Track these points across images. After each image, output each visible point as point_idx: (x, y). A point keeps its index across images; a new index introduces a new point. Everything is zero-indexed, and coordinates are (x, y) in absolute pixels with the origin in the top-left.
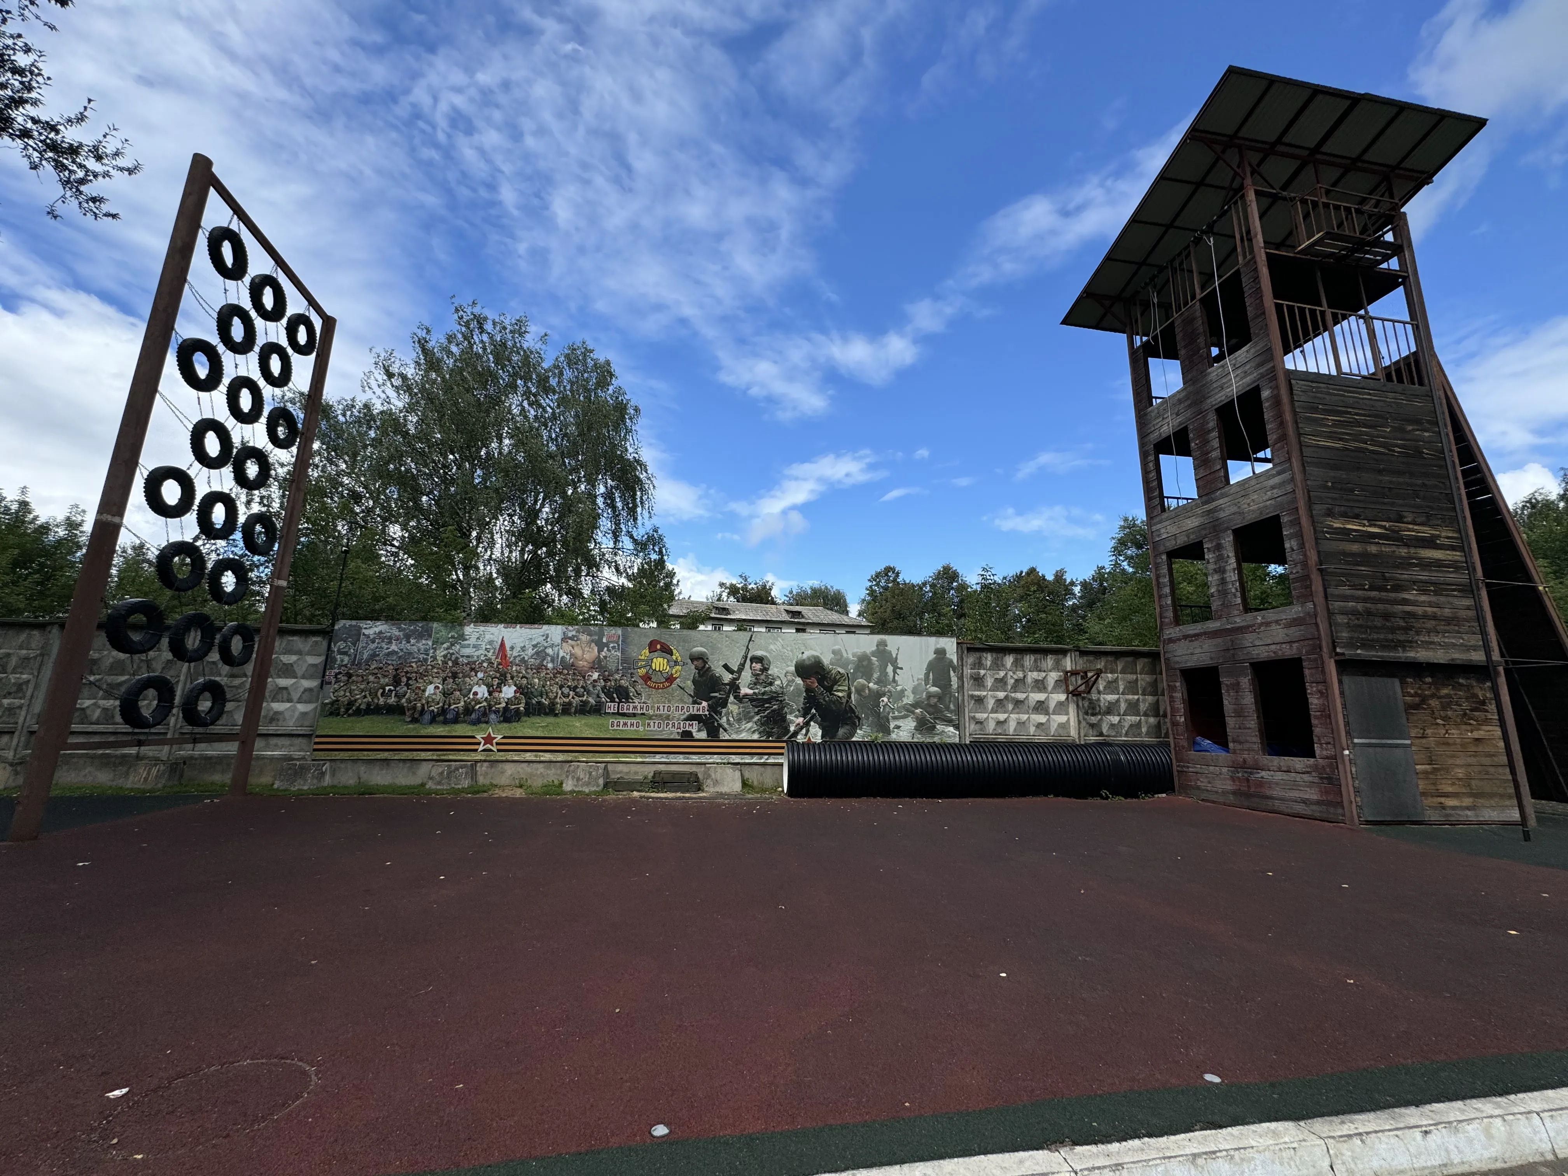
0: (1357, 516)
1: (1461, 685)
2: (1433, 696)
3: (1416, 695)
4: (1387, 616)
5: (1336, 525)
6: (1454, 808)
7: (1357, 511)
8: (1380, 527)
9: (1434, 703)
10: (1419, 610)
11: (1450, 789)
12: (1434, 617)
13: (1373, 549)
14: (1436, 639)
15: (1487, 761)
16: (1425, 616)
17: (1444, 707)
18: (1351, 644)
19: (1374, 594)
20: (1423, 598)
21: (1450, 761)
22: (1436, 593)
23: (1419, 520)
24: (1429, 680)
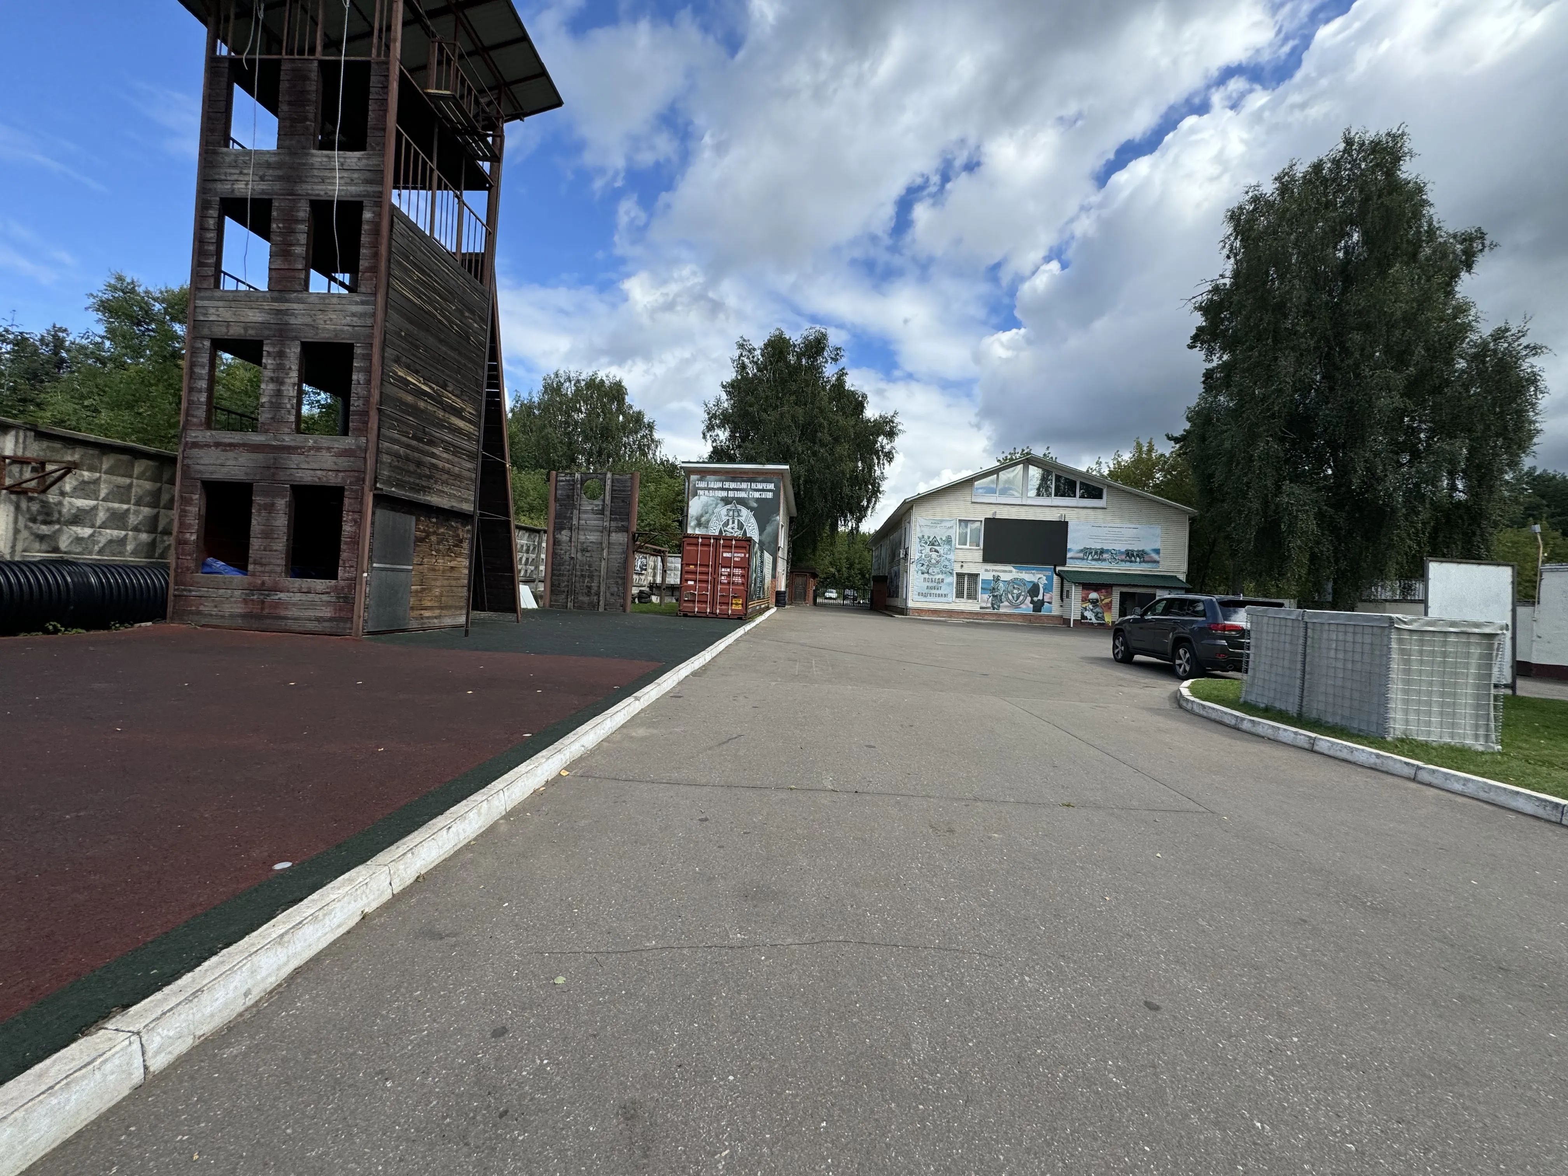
0: (417, 372)
1: (452, 526)
2: (435, 533)
3: (424, 531)
4: (419, 464)
5: (400, 373)
6: (428, 618)
7: (418, 367)
8: (430, 387)
9: (433, 538)
10: (440, 464)
11: (429, 604)
12: (448, 472)
13: (422, 404)
14: (446, 490)
15: (454, 583)
16: (443, 470)
17: (439, 543)
18: (388, 483)
19: (414, 443)
20: (445, 455)
21: (433, 583)
22: (454, 454)
23: (456, 392)
24: (434, 520)
